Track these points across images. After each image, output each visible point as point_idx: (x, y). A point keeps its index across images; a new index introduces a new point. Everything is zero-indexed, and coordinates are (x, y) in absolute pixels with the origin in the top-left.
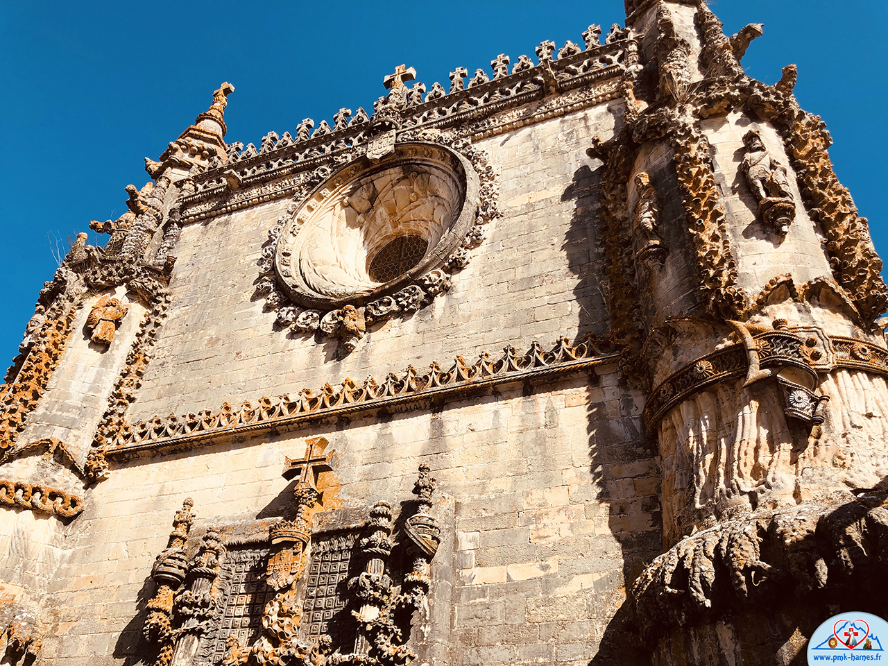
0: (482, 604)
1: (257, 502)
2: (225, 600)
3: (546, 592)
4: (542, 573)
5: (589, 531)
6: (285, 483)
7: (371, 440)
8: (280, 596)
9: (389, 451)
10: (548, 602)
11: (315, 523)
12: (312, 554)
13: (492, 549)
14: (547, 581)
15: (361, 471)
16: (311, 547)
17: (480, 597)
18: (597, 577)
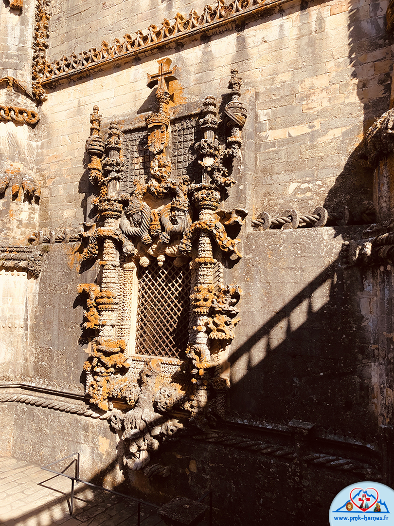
0: (273, 151)
1: (135, 105)
2: (128, 161)
3: (312, 141)
4: (310, 130)
5: (341, 102)
6: (149, 91)
7: (199, 57)
8: (158, 157)
9: (211, 63)
10: (313, 147)
11: (171, 113)
12: (172, 132)
13: (279, 119)
14: (313, 135)
15: (194, 78)
16: (171, 128)
17: (272, 148)
18: (344, 129)
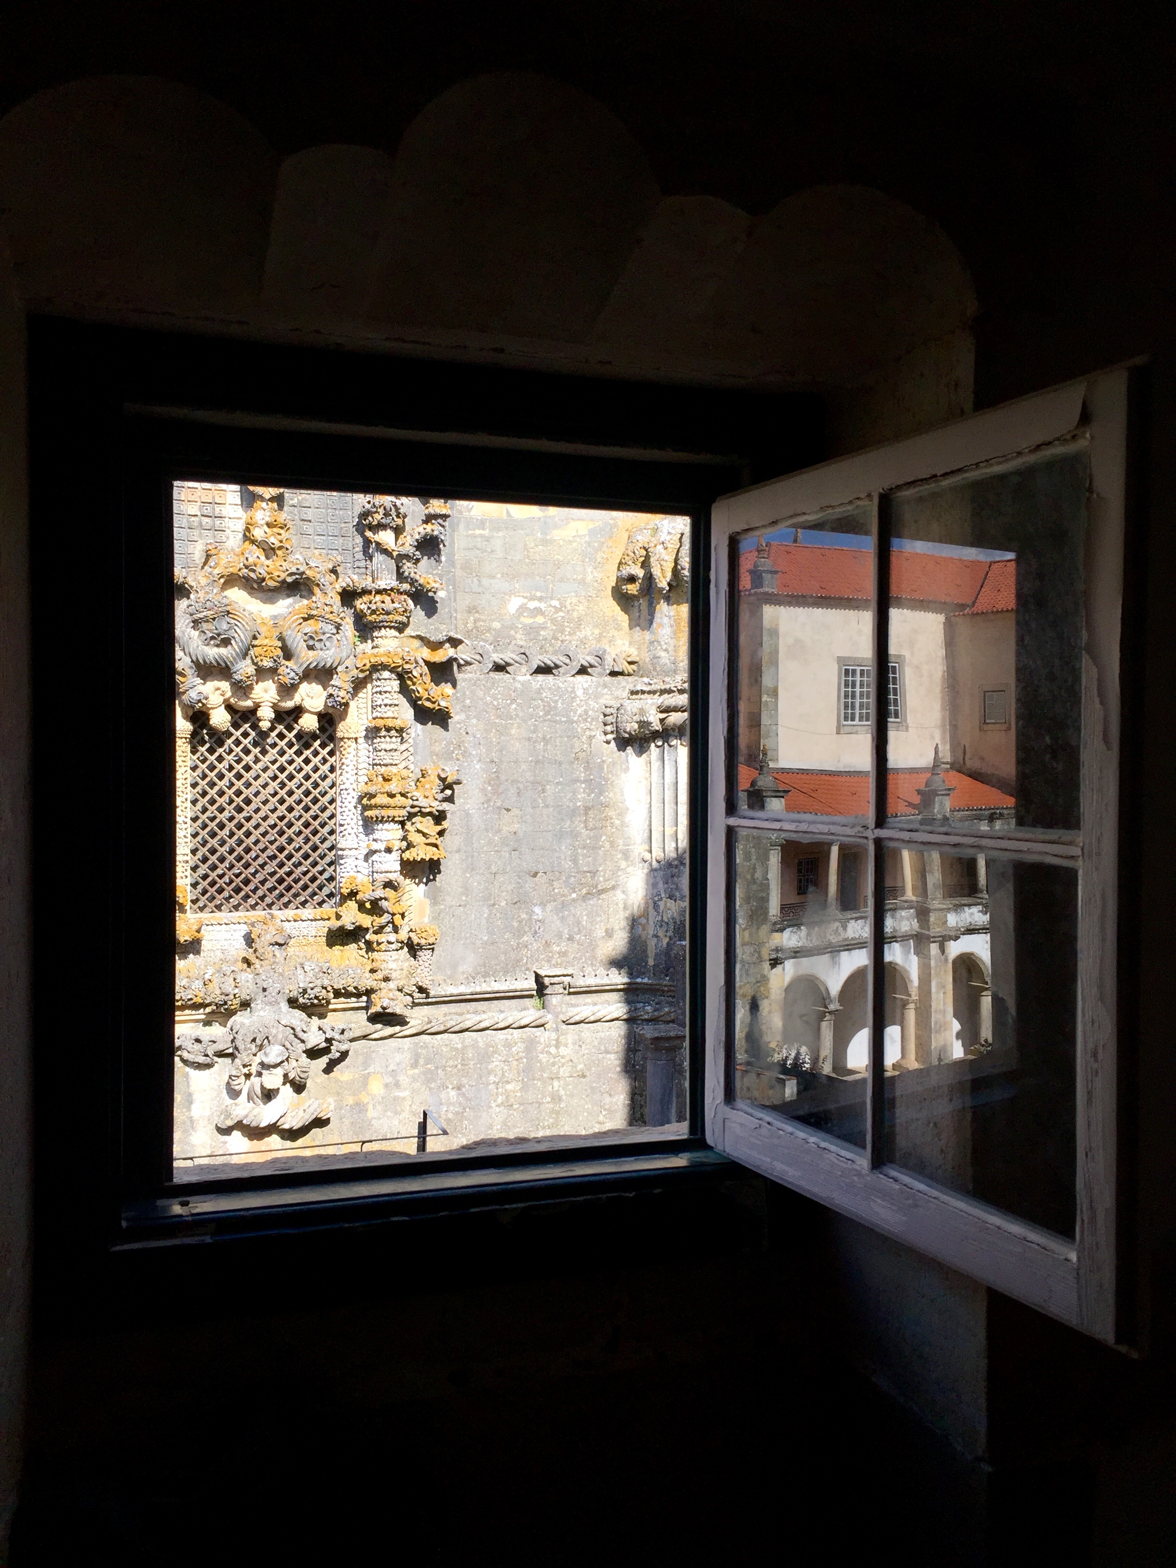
0: (481, 536)
3: (544, 533)
8: (269, 505)
10: (545, 542)
17: (479, 529)
18: (591, 526)
